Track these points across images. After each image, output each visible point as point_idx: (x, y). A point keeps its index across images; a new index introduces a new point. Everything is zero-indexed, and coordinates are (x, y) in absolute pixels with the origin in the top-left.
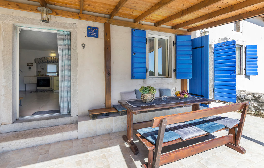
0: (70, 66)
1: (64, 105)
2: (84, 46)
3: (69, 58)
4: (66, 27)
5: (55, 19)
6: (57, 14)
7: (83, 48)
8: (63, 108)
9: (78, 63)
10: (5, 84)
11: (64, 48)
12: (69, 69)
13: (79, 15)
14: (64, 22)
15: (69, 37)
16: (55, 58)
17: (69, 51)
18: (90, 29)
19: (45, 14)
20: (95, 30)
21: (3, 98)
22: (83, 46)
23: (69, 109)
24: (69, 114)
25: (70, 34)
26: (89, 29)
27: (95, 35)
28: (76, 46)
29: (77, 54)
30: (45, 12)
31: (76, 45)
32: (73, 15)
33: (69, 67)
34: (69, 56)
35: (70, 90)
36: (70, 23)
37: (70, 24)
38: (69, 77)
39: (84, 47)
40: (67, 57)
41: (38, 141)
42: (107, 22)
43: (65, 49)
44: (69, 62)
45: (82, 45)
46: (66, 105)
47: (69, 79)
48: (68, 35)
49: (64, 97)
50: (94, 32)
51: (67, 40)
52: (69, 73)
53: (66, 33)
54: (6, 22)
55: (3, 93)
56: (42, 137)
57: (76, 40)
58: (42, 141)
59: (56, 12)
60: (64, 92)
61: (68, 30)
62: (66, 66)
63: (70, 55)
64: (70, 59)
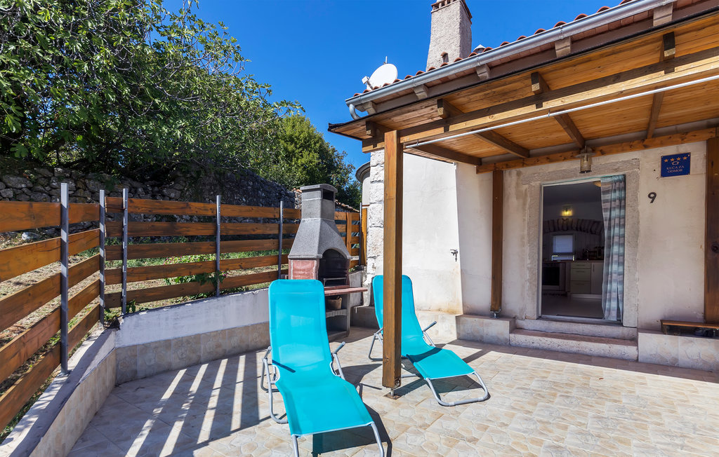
0: (624, 237)
1: (610, 306)
2: (653, 196)
3: (621, 223)
4: (616, 170)
5: (599, 161)
6: (603, 153)
7: (652, 202)
8: (609, 310)
9: (639, 231)
10: (529, 266)
11: (613, 206)
12: (621, 242)
13: (644, 143)
14: (613, 161)
15: (622, 184)
16: (570, 219)
17: (622, 211)
18: (669, 161)
19: (585, 162)
20: (682, 159)
21: (528, 284)
22: (650, 198)
23: (620, 313)
24: (619, 323)
25: (624, 179)
26: (666, 161)
27: (681, 170)
28: (636, 200)
29: (639, 215)
30: (585, 158)
31: (637, 197)
32: (631, 146)
33: (622, 239)
34: (622, 220)
35: (621, 279)
36: (626, 160)
37: (625, 162)
38: (621, 258)
39: (653, 199)
40: (617, 221)
41: (573, 347)
42: (714, 136)
43: (614, 208)
44: (622, 230)
45: (649, 196)
46: (614, 304)
47: (621, 260)
48: (620, 181)
49: (610, 292)
50: (678, 166)
51: (617, 192)
52: (621, 249)
53: (616, 179)
54: (533, 184)
55: (528, 278)
56: (578, 342)
57: (637, 188)
58: (578, 349)
59: (601, 151)
60: (611, 282)
61: (622, 173)
62: (615, 237)
63: (624, 218)
64: (624, 225)
